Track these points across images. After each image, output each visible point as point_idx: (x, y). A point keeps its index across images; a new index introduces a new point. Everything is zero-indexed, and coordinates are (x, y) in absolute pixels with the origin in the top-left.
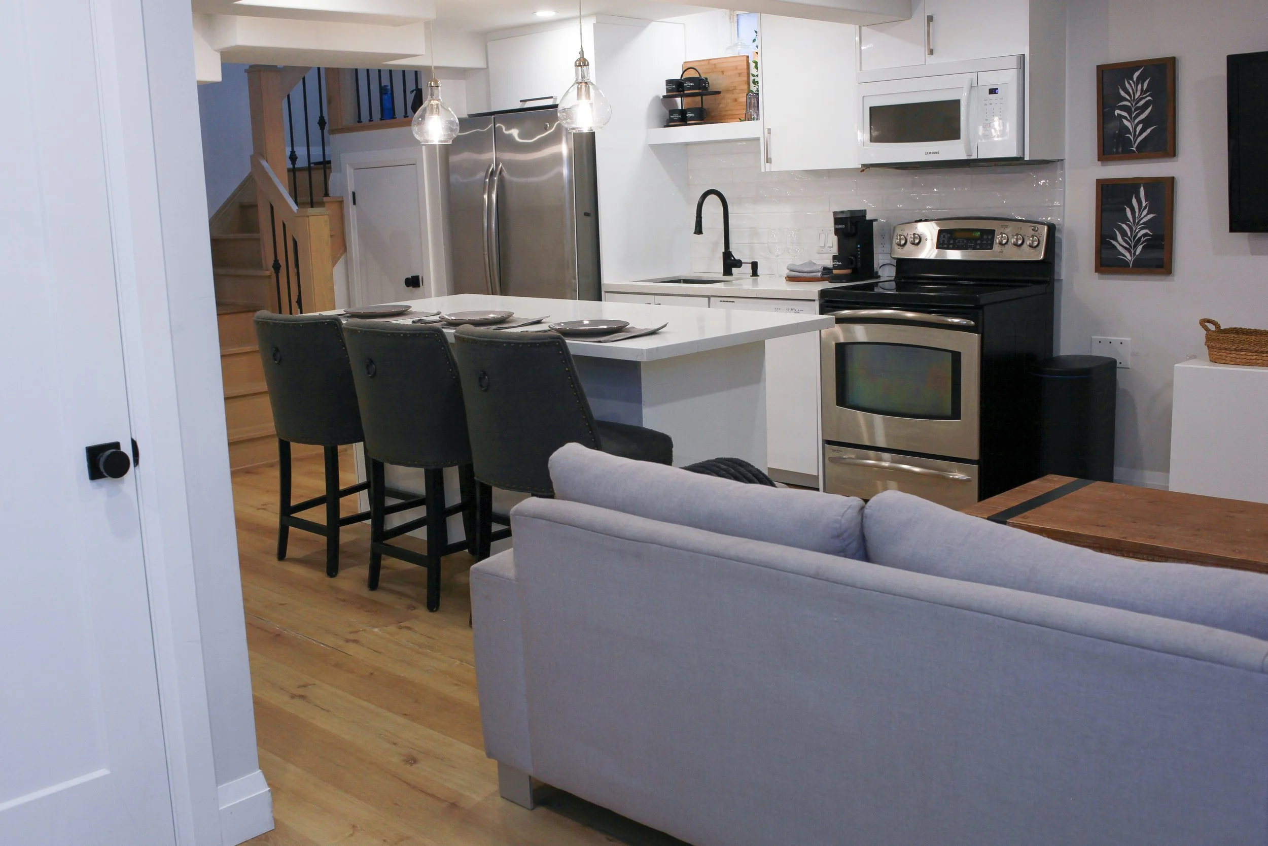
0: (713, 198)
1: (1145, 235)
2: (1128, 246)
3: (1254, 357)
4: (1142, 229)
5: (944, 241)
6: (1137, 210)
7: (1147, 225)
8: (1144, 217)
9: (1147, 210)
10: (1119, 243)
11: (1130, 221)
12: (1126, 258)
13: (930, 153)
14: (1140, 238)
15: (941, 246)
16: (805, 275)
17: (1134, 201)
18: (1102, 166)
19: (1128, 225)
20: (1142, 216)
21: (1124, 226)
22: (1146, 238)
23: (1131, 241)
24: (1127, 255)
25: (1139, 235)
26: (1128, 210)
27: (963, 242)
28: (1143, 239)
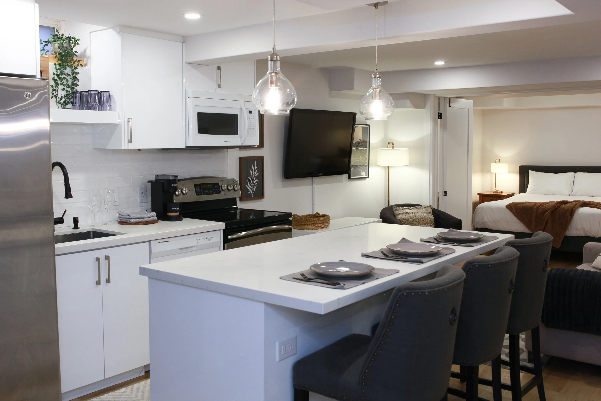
0: (57, 168)
1: (256, 182)
2: (251, 188)
3: (324, 225)
4: (255, 179)
5: (198, 191)
6: (254, 171)
7: (257, 177)
8: (256, 174)
9: (257, 171)
10: (249, 187)
11: (251, 176)
12: (251, 193)
13: (226, 142)
14: (255, 183)
15: (197, 194)
16: (146, 219)
17: (253, 167)
18: (239, 151)
19: (251, 178)
20: (255, 174)
21: (250, 178)
22: (257, 183)
23: (252, 184)
24: (251, 191)
25: (255, 182)
26: (251, 171)
27: (207, 191)
28: (256, 184)
